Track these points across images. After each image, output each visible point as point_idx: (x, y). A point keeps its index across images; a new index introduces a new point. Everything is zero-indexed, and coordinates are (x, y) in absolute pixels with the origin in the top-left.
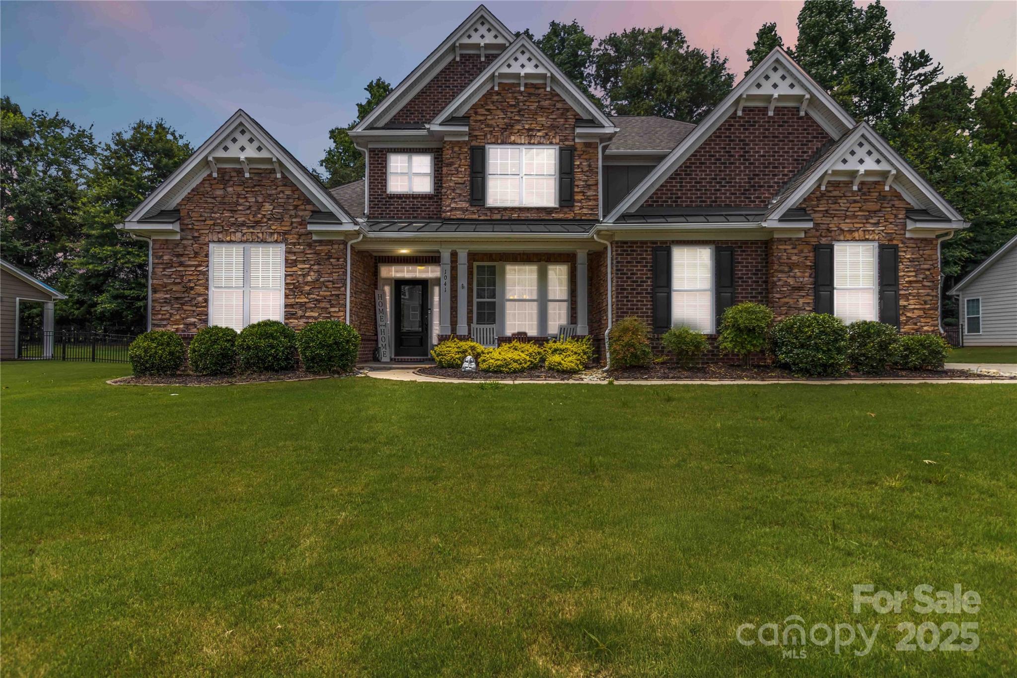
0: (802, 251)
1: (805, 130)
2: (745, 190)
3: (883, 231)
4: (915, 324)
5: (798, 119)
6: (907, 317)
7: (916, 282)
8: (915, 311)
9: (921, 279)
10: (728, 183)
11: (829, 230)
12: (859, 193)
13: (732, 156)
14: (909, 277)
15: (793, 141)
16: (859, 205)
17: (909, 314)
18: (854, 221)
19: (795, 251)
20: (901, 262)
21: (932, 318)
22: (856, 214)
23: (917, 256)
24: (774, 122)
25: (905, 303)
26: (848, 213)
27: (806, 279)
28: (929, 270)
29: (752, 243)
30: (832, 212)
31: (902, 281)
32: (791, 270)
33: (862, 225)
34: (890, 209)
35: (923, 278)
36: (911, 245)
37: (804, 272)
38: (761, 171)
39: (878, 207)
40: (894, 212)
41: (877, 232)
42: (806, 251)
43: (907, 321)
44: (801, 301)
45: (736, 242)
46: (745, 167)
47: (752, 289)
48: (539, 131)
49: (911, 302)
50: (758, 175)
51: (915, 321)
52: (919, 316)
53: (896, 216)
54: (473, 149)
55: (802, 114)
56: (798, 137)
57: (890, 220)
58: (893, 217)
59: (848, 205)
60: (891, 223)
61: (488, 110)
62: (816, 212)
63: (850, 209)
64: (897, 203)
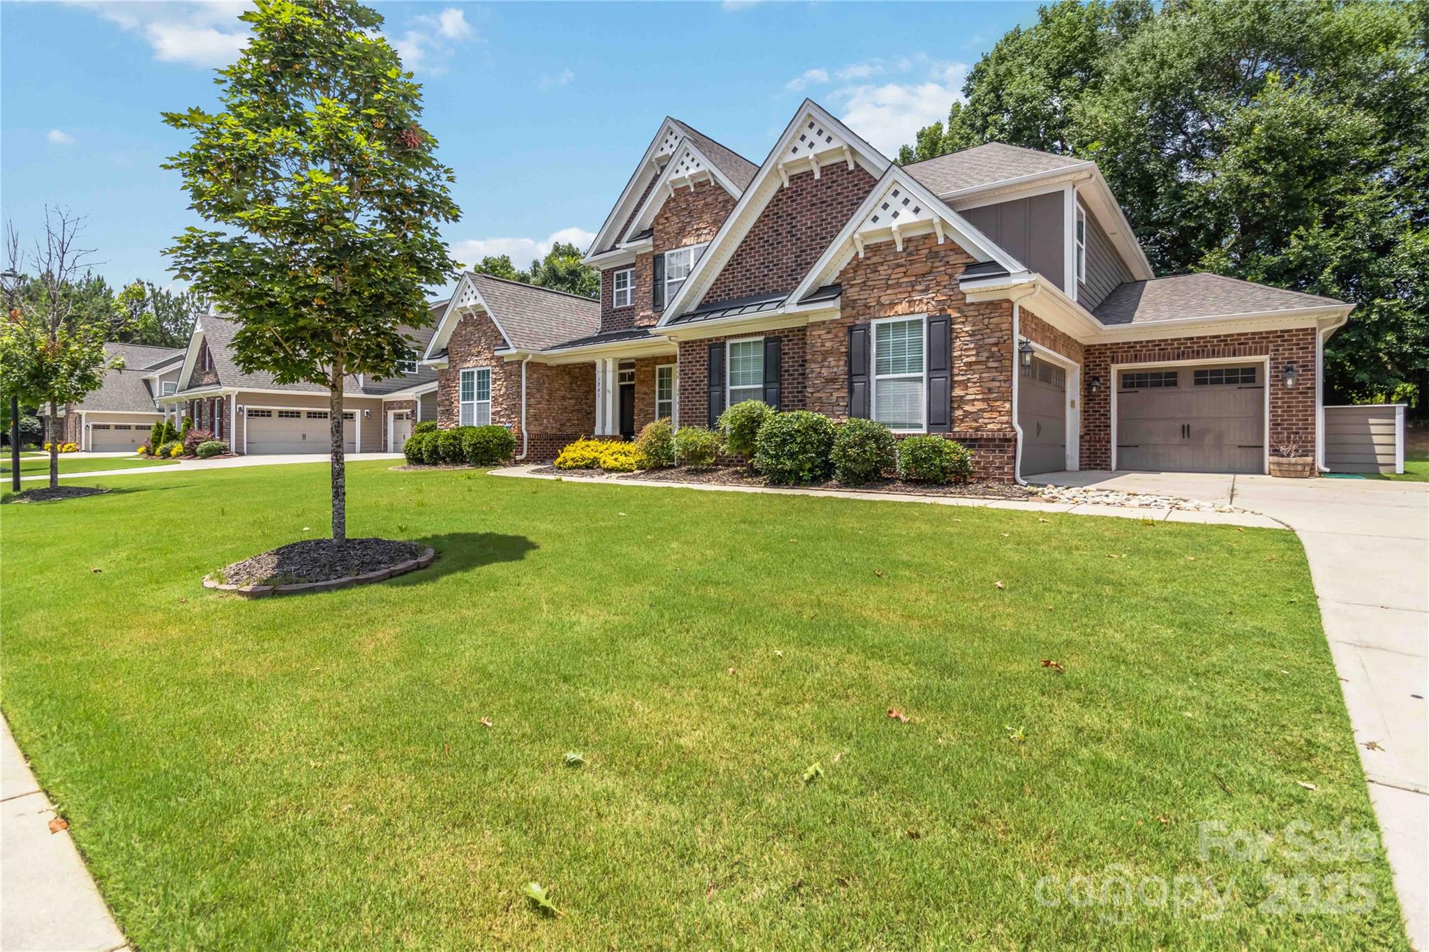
0: (836, 336)
1: (856, 185)
2: (792, 271)
3: (933, 298)
4: (976, 421)
5: (848, 174)
6: (964, 411)
7: (976, 363)
8: (975, 403)
9: (984, 359)
10: (775, 265)
11: (867, 307)
12: (904, 254)
13: (780, 234)
14: (968, 356)
15: (842, 203)
16: (903, 269)
17: (967, 408)
18: (896, 291)
19: (830, 336)
20: (957, 337)
21: (1000, 412)
22: (901, 281)
23: (981, 326)
24: (822, 185)
25: (961, 393)
26: (890, 282)
27: (841, 368)
28: (996, 344)
29: (799, 331)
30: (870, 283)
31: (958, 364)
32: (824, 360)
33: (907, 295)
34: (943, 268)
35: (988, 358)
36: (970, 313)
37: (839, 360)
38: (808, 246)
39: (926, 269)
40: (949, 271)
41: (925, 301)
42: (841, 334)
43: (965, 416)
44: (835, 395)
45: (783, 331)
46: (792, 245)
47: (798, 383)
48: (705, 228)
49: (971, 391)
50: (804, 251)
51: (975, 416)
52: (982, 410)
53: (951, 276)
54: (655, 258)
55: (851, 167)
56: (847, 196)
57: (943, 283)
58: (947, 277)
59: (889, 272)
60: (945, 287)
61: (666, 218)
62: (852, 286)
63: (893, 277)
64: (953, 259)
